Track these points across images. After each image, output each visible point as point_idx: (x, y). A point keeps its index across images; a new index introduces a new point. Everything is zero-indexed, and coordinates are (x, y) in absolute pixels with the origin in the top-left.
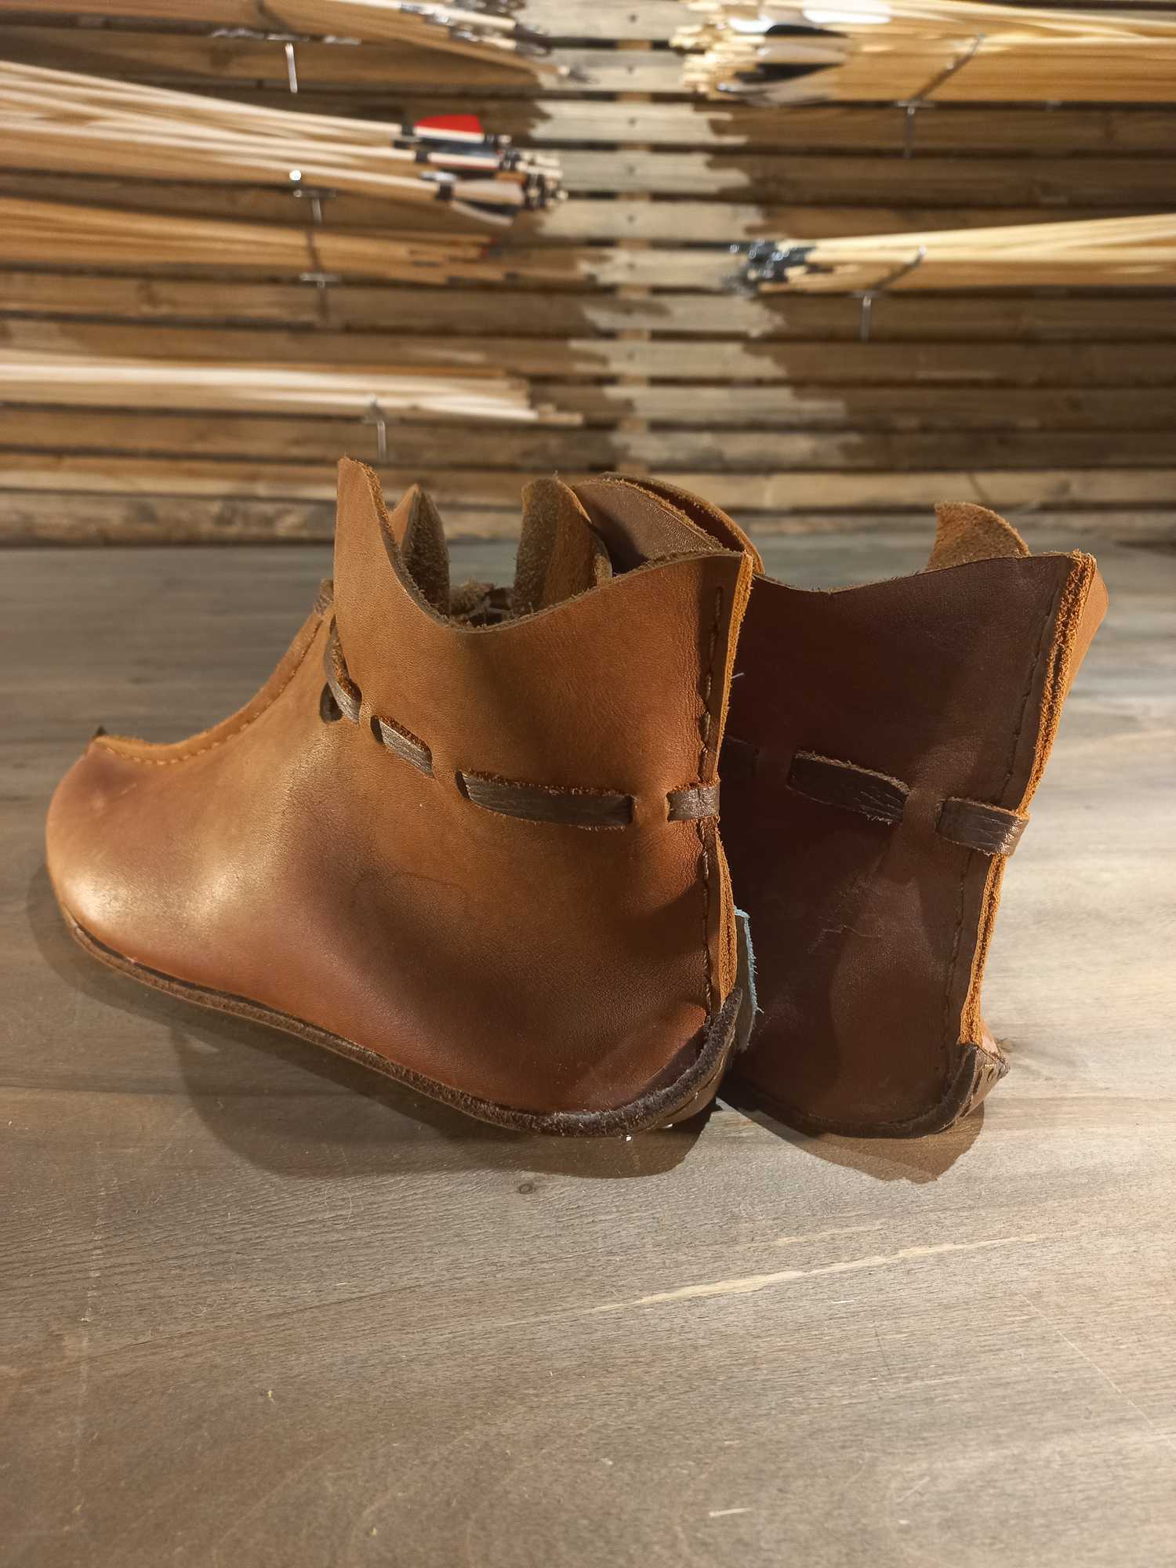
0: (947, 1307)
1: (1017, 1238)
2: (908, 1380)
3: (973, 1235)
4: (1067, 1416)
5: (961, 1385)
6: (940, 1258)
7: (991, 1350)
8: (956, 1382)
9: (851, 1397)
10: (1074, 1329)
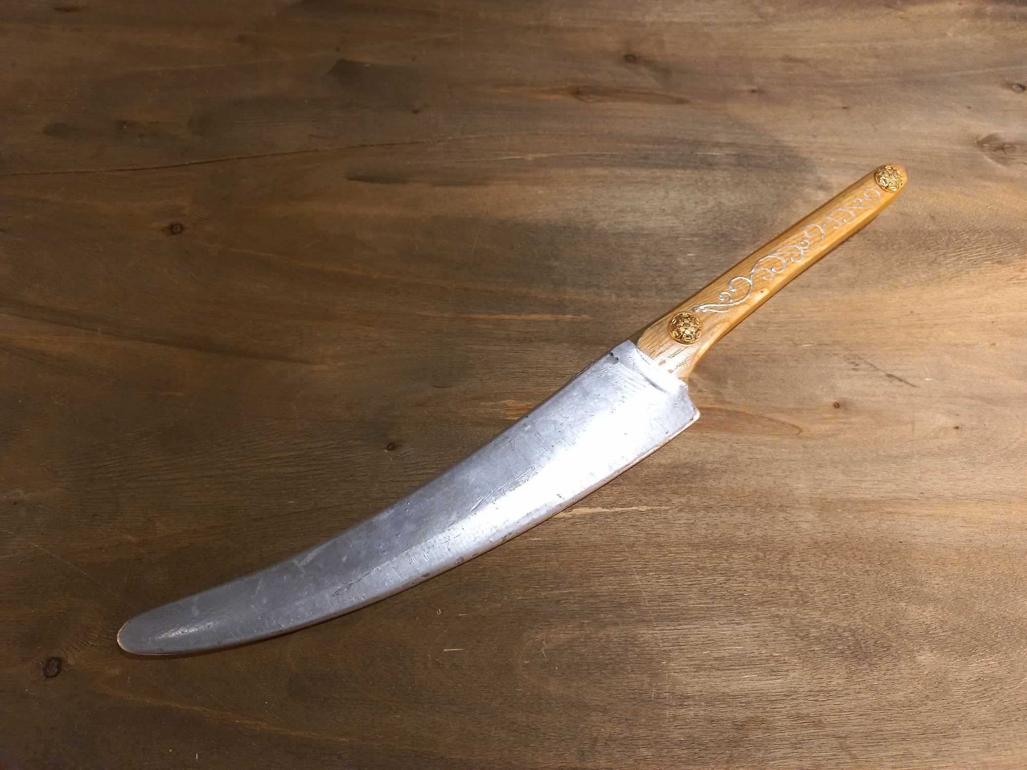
0: (585, 548)
1: (637, 508)
2: (552, 589)
3: (614, 503)
4: (618, 617)
5: (576, 595)
6: (593, 517)
7: (597, 577)
8: (575, 593)
9: (524, 596)
10: (642, 568)
